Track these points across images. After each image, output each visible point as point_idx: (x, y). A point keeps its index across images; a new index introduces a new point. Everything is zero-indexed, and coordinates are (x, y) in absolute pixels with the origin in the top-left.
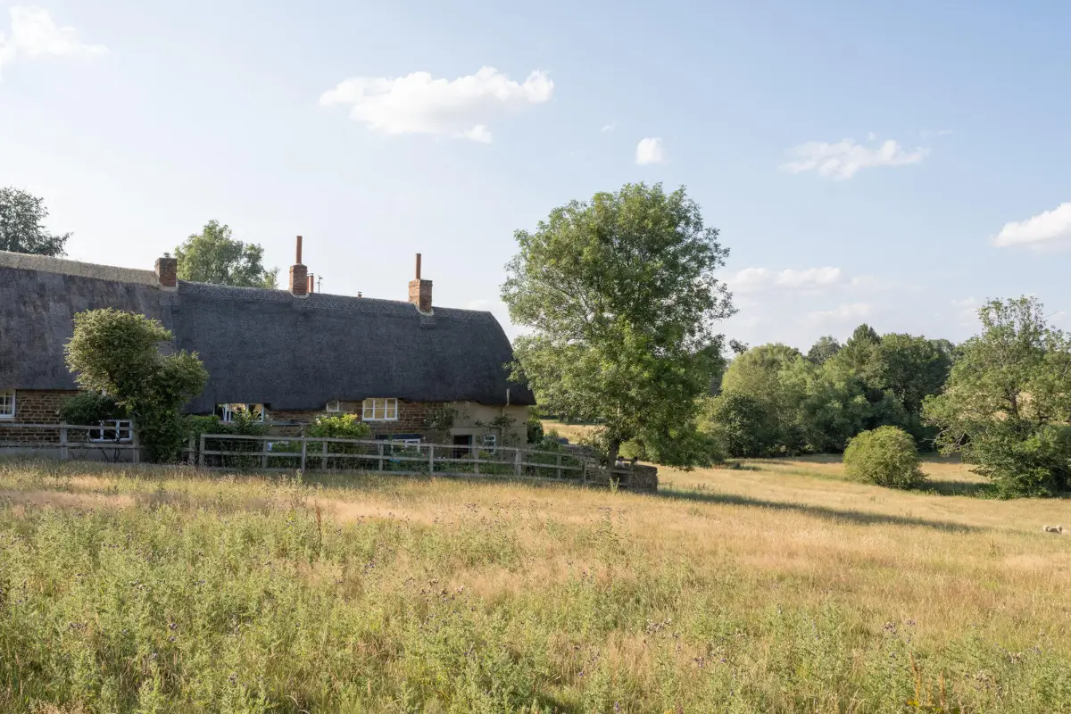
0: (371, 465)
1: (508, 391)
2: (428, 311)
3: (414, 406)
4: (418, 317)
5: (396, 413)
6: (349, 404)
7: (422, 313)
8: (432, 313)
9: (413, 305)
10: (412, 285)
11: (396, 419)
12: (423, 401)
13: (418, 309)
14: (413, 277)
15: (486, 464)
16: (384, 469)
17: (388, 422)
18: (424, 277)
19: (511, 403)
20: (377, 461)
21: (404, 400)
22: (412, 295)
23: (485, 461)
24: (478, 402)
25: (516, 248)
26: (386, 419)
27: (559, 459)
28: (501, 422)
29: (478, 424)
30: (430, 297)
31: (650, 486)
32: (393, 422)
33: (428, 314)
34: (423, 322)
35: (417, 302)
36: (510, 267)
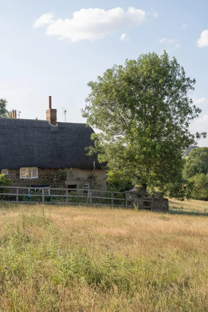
0: (13, 198)
1: (94, 162)
2: (55, 124)
3: (46, 171)
4: (50, 127)
5: (37, 175)
6: (13, 171)
7: (52, 126)
8: (57, 125)
9: (47, 122)
10: (47, 112)
11: (37, 177)
12: (50, 169)
13: (50, 123)
14: (48, 108)
15: (72, 198)
16: (19, 200)
17: (33, 179)
18: (53, 108)
19: (96, 168)
20: (15, 196)
21: (41, 168)
22: (48, 117)
23: (72, 196)
24: (79, 168)
25: (90, 90)
26: (32, 177)
27: (112, 195)
28: (91, 178)
29: (78, 179)
30: (56, 117)
31: (164, 208)
32: (36, 179)
33: (55, 126)
34: (52, 130)
35: (49, 120)
36: (87, 100)
